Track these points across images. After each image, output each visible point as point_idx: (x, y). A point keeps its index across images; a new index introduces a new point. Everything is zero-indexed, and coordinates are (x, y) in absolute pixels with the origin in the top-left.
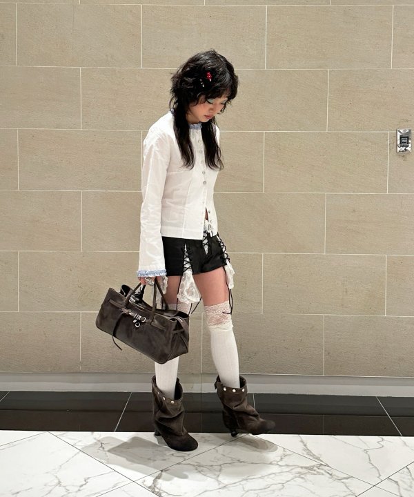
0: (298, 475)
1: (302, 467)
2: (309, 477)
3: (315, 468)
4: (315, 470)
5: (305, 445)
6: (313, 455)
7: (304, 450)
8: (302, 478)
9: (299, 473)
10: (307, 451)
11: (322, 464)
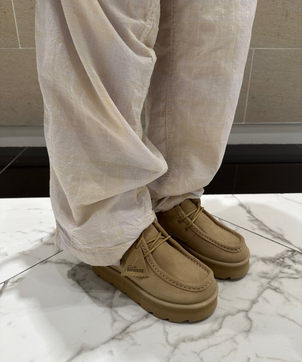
0: (264, 281)
1: (264, 260)
2: (287, 285)
3: (288, 262)
4: (289, 267)
5: (249, 212)
6: (270, 231)
7: (252, 221)
8: (276, 289)
9: (264, 275)
10: (257, 223)
11: (294, 251)
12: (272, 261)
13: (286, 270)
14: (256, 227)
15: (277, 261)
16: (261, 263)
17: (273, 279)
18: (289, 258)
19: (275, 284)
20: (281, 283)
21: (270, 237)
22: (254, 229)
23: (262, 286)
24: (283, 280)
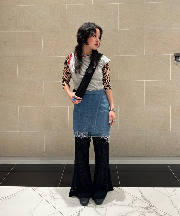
5: (142, 194)
6: (147, 200)
10: (143, 197)
11: (151, 206)
12: (145, 208)
13: (148, 210)
14: (143, 199)
15: (146, 208)
16: (142, 208)
17: (143, 212)
18: (149, 207)
19: (144, 214)
20: (145, 213)
21: (146, 202)
22: (142, 199)
23: (140, 214)
24: (146, 213)
